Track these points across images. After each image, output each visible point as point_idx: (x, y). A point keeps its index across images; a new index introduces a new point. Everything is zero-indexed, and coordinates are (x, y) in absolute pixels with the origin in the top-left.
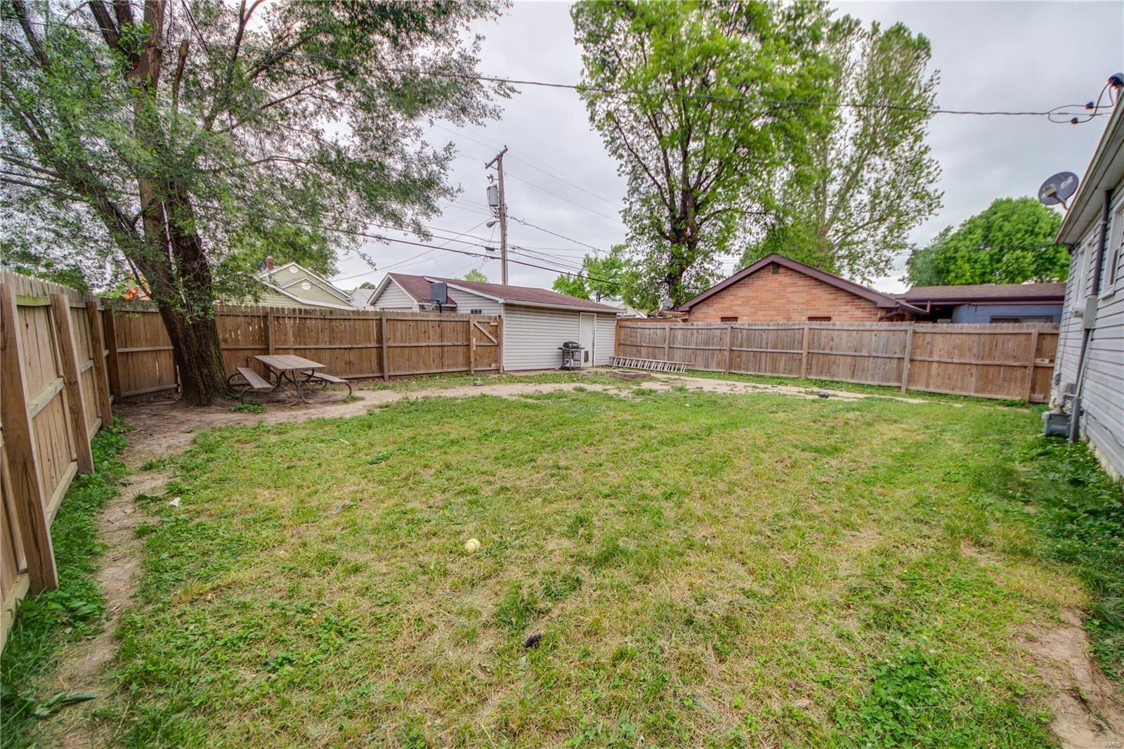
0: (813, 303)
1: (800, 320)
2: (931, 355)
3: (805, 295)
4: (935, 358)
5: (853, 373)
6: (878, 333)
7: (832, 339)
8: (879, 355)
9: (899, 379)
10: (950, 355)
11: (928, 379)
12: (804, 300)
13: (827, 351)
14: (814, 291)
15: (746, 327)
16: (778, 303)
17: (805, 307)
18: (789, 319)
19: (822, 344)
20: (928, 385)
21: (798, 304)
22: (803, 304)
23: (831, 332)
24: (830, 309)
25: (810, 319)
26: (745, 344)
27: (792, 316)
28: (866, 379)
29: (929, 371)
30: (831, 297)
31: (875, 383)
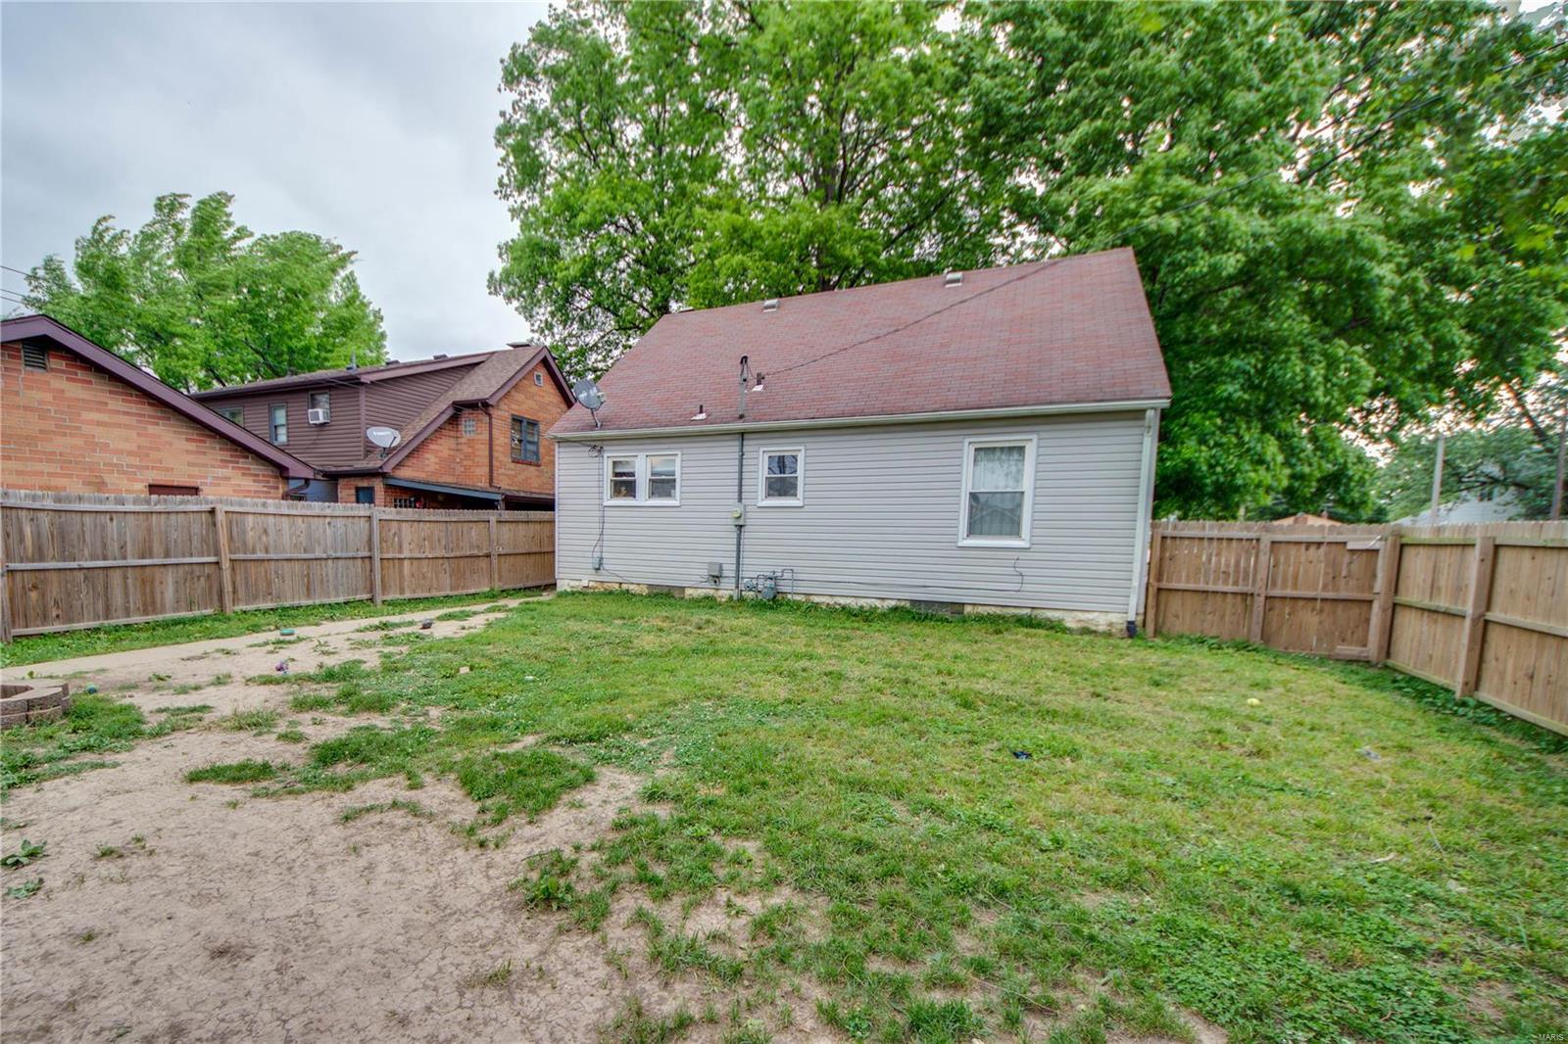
0: (154, 455)
1: (130, 492)
2: (400, 552)
3: (134, 434)
4: (406, 554)
5: (308, 589)
6: (333, 521)
7: (265, 531)
8: (339, 554)
9: (371, 590)
10: (420, 547)
11: (401, 584)
12: (133, 447)
13: (260, 555)
14: (151, 429)
15: (49, 504)
16: (60, 444)
17: (136, 461)
18: (100, 485)
19: (250, 544)
20: (402, 591)
21: (119, 452)
22: (130, 453)
23: (261, 519)
24: (195, 471)
25: (154, 488)
26: (49, 552)
27: (107, 478)
28: (328, 595)
29: (401, 572)
30: (192, 446)
31: (341, 600)
